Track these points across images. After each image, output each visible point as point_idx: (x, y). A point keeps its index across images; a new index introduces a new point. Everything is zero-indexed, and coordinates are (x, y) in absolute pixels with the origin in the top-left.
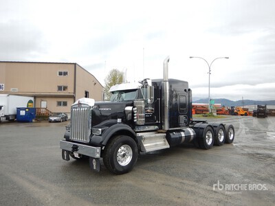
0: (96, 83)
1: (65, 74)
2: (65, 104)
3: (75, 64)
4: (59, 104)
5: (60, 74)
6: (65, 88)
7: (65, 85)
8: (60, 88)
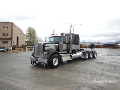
0: (22, 33)
1: (7, 28)
2: (7, 43)
3: (12, 23)
4: (4, 42)
5: (4, 27)
6: (7, 35)
7: (7, 33)
8: (4, 35)
